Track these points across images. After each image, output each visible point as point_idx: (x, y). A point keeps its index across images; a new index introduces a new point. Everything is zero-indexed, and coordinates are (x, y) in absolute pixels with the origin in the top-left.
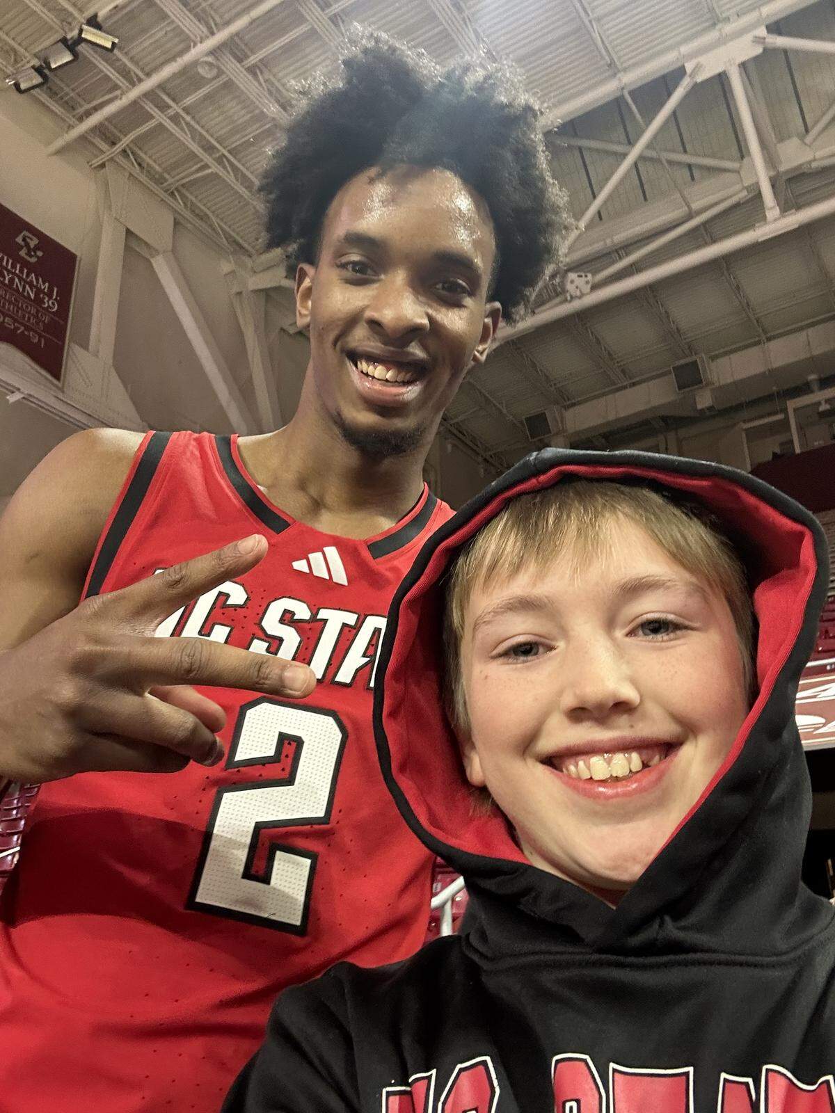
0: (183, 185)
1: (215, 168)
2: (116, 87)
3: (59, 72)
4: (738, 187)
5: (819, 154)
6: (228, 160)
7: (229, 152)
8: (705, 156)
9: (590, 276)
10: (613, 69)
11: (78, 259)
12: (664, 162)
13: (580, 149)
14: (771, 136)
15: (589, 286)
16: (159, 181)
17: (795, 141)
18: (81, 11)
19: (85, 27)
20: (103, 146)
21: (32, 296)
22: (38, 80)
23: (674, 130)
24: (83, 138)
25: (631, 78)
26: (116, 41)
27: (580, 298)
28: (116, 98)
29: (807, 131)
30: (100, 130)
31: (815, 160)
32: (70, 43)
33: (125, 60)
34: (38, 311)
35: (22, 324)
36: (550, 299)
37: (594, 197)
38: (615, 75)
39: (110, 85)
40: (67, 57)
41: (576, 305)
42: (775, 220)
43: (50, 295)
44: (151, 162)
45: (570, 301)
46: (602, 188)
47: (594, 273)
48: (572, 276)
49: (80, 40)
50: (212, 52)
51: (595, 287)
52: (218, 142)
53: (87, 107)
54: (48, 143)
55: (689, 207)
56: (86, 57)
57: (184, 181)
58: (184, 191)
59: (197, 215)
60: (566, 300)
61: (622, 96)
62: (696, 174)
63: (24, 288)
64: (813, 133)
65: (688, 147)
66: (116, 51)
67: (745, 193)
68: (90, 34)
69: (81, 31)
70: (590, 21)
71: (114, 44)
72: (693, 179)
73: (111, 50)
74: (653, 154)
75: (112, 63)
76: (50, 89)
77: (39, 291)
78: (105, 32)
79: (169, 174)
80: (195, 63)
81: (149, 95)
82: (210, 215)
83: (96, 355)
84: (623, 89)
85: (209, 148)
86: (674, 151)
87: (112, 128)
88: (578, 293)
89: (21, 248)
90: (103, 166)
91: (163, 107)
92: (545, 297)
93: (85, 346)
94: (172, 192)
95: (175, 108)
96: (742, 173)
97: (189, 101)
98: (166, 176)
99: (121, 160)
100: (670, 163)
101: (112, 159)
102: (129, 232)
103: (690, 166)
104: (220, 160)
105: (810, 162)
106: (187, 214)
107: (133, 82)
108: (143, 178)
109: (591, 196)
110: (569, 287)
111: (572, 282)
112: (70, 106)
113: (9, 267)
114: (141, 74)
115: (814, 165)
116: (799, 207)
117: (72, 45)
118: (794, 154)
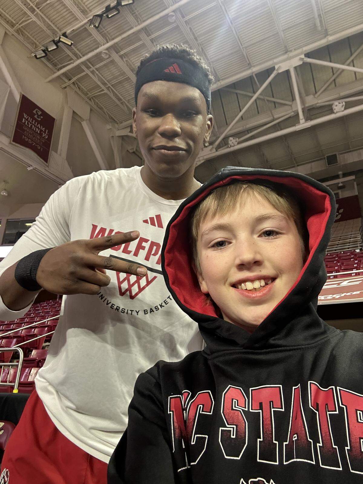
0: (94, 96)
1: (106, 91)
2: (72, 59)
3: (51, 52)
4: (291, 111)
5: (319, 101)
6: (112, 89)
7: (112, 85)
8: (279, 99)
9: (237, 139)
10: (250, 66)
11: (56, 120)
12: (265, 100)
13: (237, 94)
14: (304, 94)
15: (237, 143)
16: (86, 94)
17: (312, 96)
18: (60, 30)
19: (62, 37)
20: (66, 81)
21: (39, 132)
22: (44, 55)
23: (270, 89)
24: (59, 77)
25: (256, 69)
26: (73, 42)
27: (233, 146)
28: (71, 63)
29: (316, 93)
30: (64, 74)
31: (318, 103)
32: (56, 42)
33: (75, 50)
34: (40, 138)
35: (35, 142)
36: (223, 147)
37: (240, 111)
38: (250, 68)
39: (69, 59)
40: (55, 47)
41: (232, 149)
42: (303, 123)
43: (45, 132)
44: (83, 87)
45: (230, 148)
46: (243, 108)
47: (239, 138)
48: (231, 138)
49: (59, 41)
50: (107, 49)
51: (239, 143)
52: (108, 82)
53: (60, 66)
54: (46, 78)
55: (273, 116)
56: (61, 48)
58: (94, 98)
59: (99, 108)
60: (228, 147)
61: (252, 76)
62: (277, 106)
63: (36, 129)
64: (318, 93)
65: (274, 95)
66: (72, 46)
67: (293, 113)
68: (63, 39)
69: (60, 38)
70: (243, 48)
71: (72, 43)
72: (275, 107)
73: (71, 46)
74: (261, 97)
75: (71, 50)
76: (48, 58)
77: (41, 131)
78: (69, 39)
79: (89, 92)
80: (100, 53)
81: (83, 63)
82: (104, 108)
83: (60, 155)
84: (253, 73)
85: (105, 84)
86: (269, 97)
87: (70, 74)
88: (233, 145)
89: (35, 115)
90: (66, 87)
91: (88, 68)
92: (221, 145)
93: (56, 152)
94: (90, 99)
95: (93, 68)
96: (293, 106)
97: (98, 66)
99: (72, 85)
100: (268, 101)
101: (69, 85)
102: (74, 112)
103: (274, 102)
104: (108, 88)
105: (316, 104)
106: (95, 107)
107: (78, 58)
108: (80, 93)
109: (239, 110)
110: (230, 142)
111: (231, 141)
112: (55, 65)
113: (31, 121)
114: (81, 55)
115: (318, 105)
116: (311, 120)
117: (56, 43)
118: (311, 101)
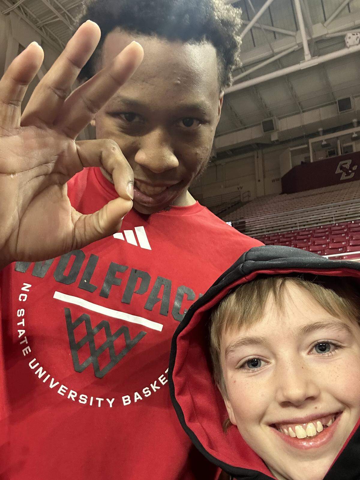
0: (46, 25)
1: (61, 18)
4: (294, 43)
5: (330, 32)
6: (67, 14)
7: (68, 11)
8: (280, 28)
12: (263, 29)
14: (310, 21)
16: (35, 22)
17: (320, 25)
20: (9, 4)
23: (268, 16)
29: (325, 20)
31: (328, 34)
42: (308, 60)
44: (31, 13)
52: (63, 6)
55: (273, 51)
57: (47, 23)
58: (46, 27)
59: (52, 39)
62: (277, 36)
64: (328, 21)
65: (274, 24)
67: (297, 46)
72: (275, 38)
74: (258, 25)
79: (39, 19)
82: (58, 39)
85: (58, 9)
86: (268, 25)
90: (8, 14)
94: (41, 28)
96: (297, 37)
98: (38, 20)
99: (17, 11)
100: (265, 29)
101: (12, 11)
102: (20, 46)
103: (274, 32)
104: (64, 15)
105: (326, 35)
106: (48, 38)
108: (27, 21)
115: (328, 36)
116: (320, 55)
118: (319, 31)
